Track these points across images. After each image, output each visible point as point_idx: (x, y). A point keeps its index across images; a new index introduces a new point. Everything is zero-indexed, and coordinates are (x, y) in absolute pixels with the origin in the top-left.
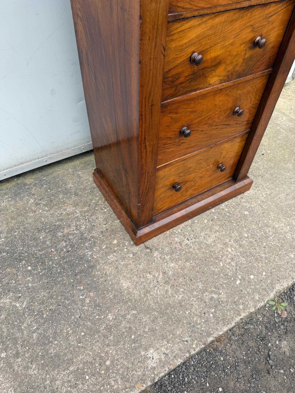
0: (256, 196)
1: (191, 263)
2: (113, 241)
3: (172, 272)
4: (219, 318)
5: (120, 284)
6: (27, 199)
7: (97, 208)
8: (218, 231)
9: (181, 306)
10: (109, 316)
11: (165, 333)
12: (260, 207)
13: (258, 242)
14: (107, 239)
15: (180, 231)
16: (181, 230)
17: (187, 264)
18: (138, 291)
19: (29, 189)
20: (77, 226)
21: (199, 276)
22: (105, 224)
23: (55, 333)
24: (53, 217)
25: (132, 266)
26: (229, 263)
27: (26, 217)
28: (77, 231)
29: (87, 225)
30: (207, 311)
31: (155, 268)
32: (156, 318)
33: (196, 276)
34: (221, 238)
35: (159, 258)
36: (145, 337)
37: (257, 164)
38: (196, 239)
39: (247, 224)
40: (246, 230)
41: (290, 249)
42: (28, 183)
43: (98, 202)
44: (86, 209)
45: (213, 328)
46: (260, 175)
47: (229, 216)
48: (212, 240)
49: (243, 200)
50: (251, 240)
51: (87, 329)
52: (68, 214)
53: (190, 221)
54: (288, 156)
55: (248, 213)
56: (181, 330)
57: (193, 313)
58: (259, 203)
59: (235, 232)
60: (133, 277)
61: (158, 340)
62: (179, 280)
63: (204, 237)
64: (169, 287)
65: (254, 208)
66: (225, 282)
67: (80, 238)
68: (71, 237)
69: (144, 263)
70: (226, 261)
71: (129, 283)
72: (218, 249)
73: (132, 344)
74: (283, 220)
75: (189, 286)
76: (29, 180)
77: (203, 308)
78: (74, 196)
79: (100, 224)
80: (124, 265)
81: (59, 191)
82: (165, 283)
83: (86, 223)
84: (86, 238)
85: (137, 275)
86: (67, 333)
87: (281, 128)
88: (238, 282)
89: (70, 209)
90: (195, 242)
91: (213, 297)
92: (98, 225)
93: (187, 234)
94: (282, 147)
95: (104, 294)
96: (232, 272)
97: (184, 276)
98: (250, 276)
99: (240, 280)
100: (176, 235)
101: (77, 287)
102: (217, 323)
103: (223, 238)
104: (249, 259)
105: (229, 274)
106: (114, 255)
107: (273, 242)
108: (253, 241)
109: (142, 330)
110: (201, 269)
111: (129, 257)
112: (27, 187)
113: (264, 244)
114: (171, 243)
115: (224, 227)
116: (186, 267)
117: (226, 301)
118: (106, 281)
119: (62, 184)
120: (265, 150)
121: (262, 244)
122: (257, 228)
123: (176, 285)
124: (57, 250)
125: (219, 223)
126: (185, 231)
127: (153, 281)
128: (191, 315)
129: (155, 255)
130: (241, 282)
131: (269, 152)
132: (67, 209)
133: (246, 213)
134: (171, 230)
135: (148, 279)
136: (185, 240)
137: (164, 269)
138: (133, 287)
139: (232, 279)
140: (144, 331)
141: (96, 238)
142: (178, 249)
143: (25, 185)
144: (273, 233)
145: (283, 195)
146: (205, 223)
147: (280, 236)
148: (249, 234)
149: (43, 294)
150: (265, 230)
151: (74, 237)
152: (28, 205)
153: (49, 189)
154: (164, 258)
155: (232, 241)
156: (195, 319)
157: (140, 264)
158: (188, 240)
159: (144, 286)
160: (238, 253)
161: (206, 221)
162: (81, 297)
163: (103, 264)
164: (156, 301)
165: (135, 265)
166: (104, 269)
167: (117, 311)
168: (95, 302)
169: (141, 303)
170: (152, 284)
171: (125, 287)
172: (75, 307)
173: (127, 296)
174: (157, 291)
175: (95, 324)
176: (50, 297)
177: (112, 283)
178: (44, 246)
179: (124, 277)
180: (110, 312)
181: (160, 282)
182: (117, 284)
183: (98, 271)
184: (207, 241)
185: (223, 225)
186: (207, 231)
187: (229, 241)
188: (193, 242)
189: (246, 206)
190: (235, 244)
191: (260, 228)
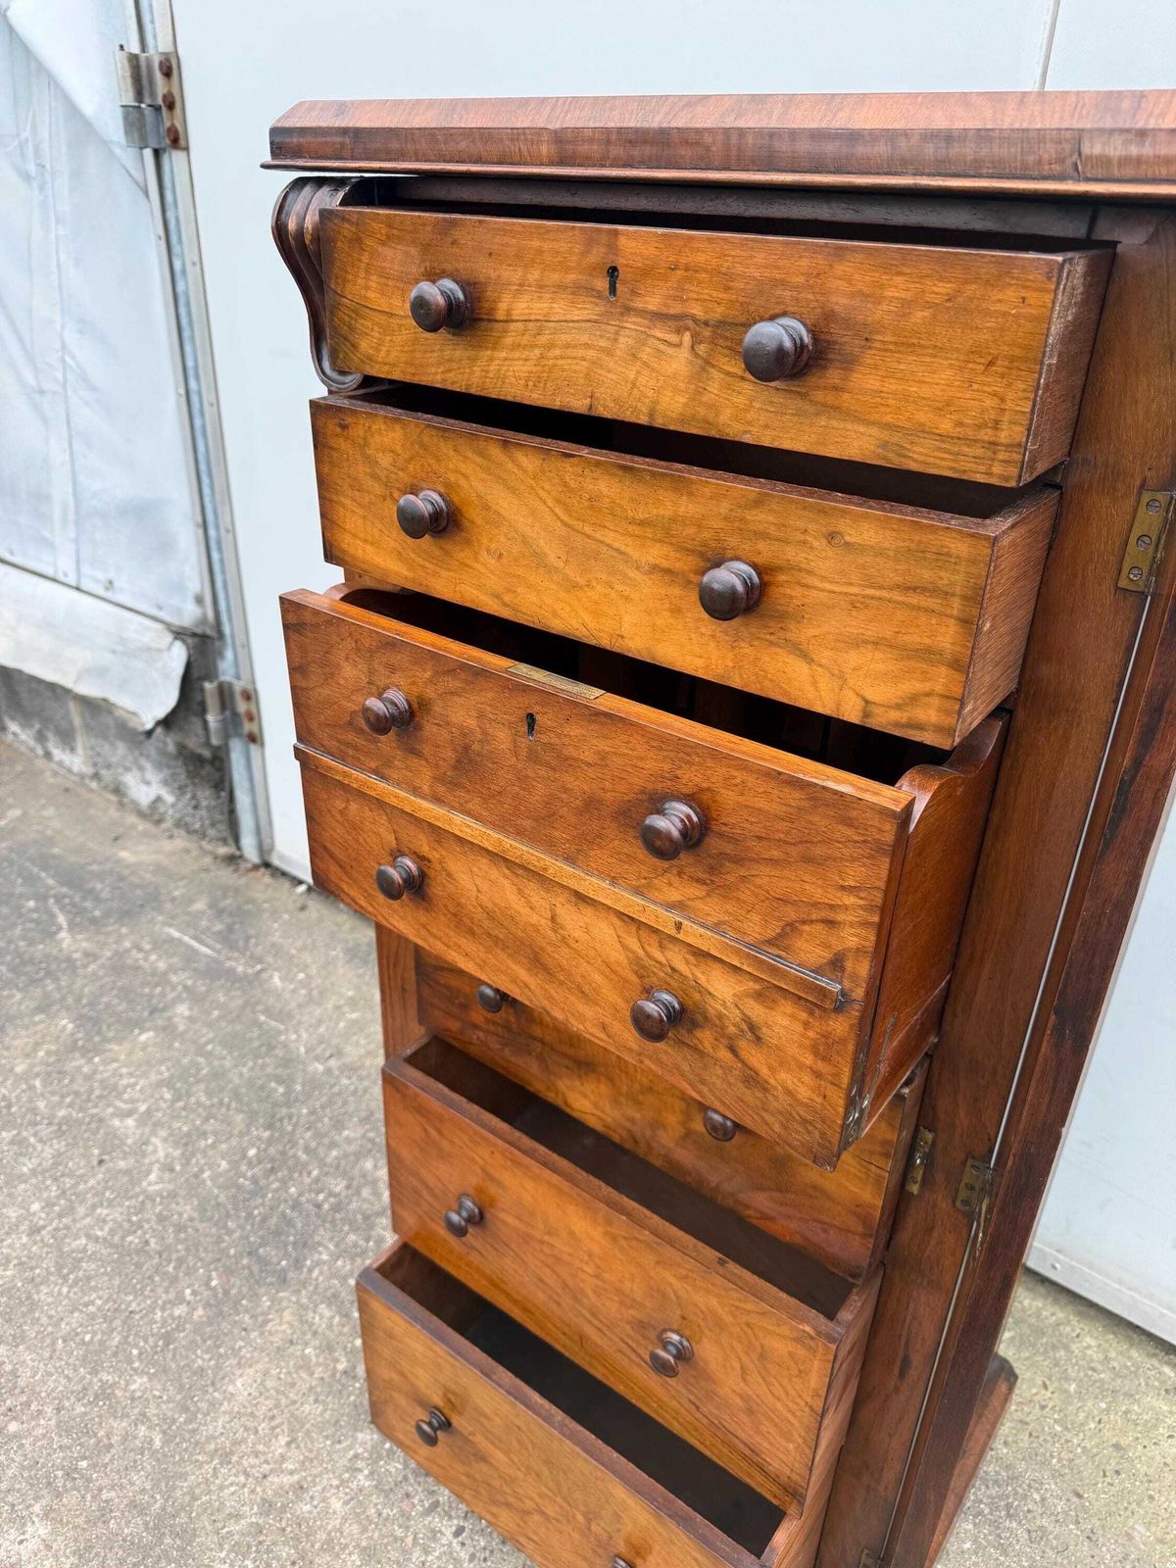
3: (310, 1512)
5: (238, 1373)
10: (139, 1381)
11: (97, 1554)
17: (353, 1558)
18: (224, 1427)
25: (304, 1381)
31: (311, 1451)
32: (142, 1510)
35: (352, 1453)
36: (83, 1497)
51: (102, 1343)
60: (267, 1398)
61: (76, 1540)
62: (285, 1543)
64: (254, 1520)
68: (366, 1192)
69: (325, 1410)
71: (246, 1393)
73: (63, 1468)
80: (304, 1357)
82: (263, 1499)
85: (277, 1406)
86: (86, 1305)
90: (458, 1563)
95: (204, 1341)
97: (303, 1558)
101: (216, 1269)
106: (332, 1317)
109: (105, 1482)
111: (336, 1361)
116: (338, 1556)
118: (245, 1330)
123: (264, 1541)
124: (317, 1180)
127: (266, 1462)
129: (360, 1436)
135: (268, 1444)
137: (314, 1481)
138: (236, 1409)
140: (100, 1490)
142: (405, 1505)
149: (187, 1210)
154: (360, 1470)
157: (316, 1401)
158: (459, 1532)
159: (244, 1441)
162: (188, 1292)
163: (297, 1302)
164: (197, 1491)
165: (311, 1388)
166: (280, 1311)
167: (157, 1393)
168: (177, 1329)
169: (186, 1450)
170: (253, 1461)
171: (231, 1389)
172: (160, 1290)
173: (203, 1405)
174: (232, 1484)
175: (115, 1354)
176: (180, 1228)
177: (240, 1348)
178: (321, 1151)
179: (266, 1373)
180: (151, 1377)
181: (266, 1483)
182: (239, 1364)
183: (273, 1300)
188: (451, 1553)
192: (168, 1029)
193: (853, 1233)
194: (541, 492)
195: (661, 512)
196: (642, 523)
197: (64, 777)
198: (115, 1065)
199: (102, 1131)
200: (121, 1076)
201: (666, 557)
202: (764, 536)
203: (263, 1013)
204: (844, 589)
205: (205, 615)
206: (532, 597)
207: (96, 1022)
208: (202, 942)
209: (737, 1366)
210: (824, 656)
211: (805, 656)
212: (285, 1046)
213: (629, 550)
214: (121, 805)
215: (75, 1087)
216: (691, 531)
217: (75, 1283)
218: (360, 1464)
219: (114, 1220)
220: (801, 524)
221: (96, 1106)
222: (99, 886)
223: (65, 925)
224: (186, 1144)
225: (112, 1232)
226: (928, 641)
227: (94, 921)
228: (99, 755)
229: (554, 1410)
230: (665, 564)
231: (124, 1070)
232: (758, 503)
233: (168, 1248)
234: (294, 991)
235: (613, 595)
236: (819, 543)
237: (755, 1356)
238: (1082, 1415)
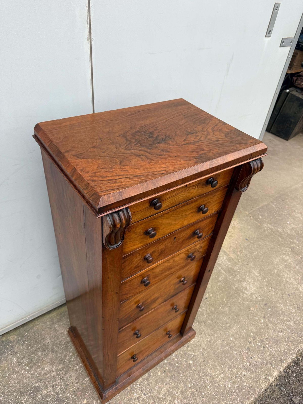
0: (199, 344)
2: (83, 401)
6: (11, 359)
7: (70, 366)
8: (168, 383)
12: (202, 355)
13: (198, 392)
14: (78, 399)
15: (138, 386)
16: (140, 385)
19: (12, 347)
20: (53, 387)
22: (77, 383)
24: (33, 378)
27: (10, 380)
28: (53, 392)
29: (62, 385)
37: (202, 309)
38: (151, 393)
39: (191, 374)
40: (190, 380)
41: (222, 398)
42: (12, 340)
43: (71, 358)
44: (61, 367)
46: (203, 321)
47: (178, 367)
48: (163, 393)
49: (189, 349)
50: (193, 390)
52: (46, 374)
53: (147, 375)
54: (226, 299)
58: (201, 351)
59: (182, 383)
63: (157, 390)
65: (197, 356)
67: (55, 399)
74: (219, 367)
76: (12, 337)
78: (51, 352)
79: (72, 383)
81: (38, 348)
83: (61, 382)
84: (61, 399)
87: (221, 268)
89: (47, 368)
90: (150, 396)
92: (71, 384)
93: (144, 388)
94: (221, 290)
100: (135, 390)
103: (172, 390)
107: (209, 391)
108: (194, 392)
112: (10, 345)
114: (131, 399)
115: (173, 378)
119: (41, 340)
120: (208, 293)
121: (202, 394)
122: (199, 377)
125: (169, 375)
126: (142, 386)
131: (211, 295)
132: (45, 367)
133: (191, 362)
134: (131, 385)
136: (143, 394)
141: (69, 398)
143: (9, 342)
144: (210, 382)
145: (219, 341)
146: (159, 376)
147: (215, 385)
148: (192, 384)
150: (204, 379)
151: (51, 399)
152: (11, 365)
153: (30, 345)
155: (179, 393)
158: (145, 394)
161: (160, 373)
184: (160, 395)
185: (173, 376)
186: (160, 384)
187: (177, 393)
188: (148, 397)
189: (191, 355)
190: (181, 395)
191: (201, 377)
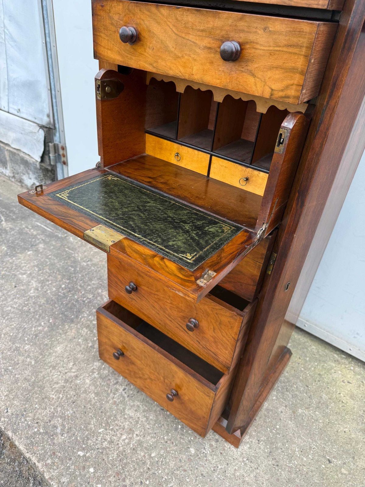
0: (231, 460)
1: (94, 398)
3: (80, 383)
4: (34, 438)
5: (58, 345)
8: (147, 419)
9: (43, 399)
10: (27, 346)
11: (14, 391)
12: (212, 469)
13: (147, 472)
17: (93, 395)
18: (54, 360)
21: (80, 409)
23: (12, 318)
25: (78, 348)
26: (104, 439)
30: (40, 425)
31: (80, 367)
32: (28, 381)
33: (79, 406)
34: (138, 425)
35: (92, 368)
36: (10, 376)
38: (128, 397)
39: (172, 453)
40: (162, 454)
45: (22, 434)
46: (277, 462)
47: (177, 429)
48: (132, 414)
49: (213, 443)
50: (148, 462)
51: (16, 336)
55: (193, 452)
56: (18, 404)
57: (36, 412)
58: (220, 467)
60: (67, 352)
61: (8, 388)
62: (72, 391)
63: (134, 405)
64: (62, 384)
65: (206, 460)
66: (78, 438)
68: (99, 298)
69: (85, 356)
70: (107, 435)
71: (60, 351)
72: (120, 424)
73: (4, 369)
75: (66, 401)
77: (44, 420)
80: (78, 342)
82: (66, 379)
86: (11, 325)
88: (81, 453)
90: (124, 397)
91: (57, 428)
95: (48, 337)
96: (93, 445)
97: (77, 395)
98: (92, 467)
99: (84, 456)
101: (51, 317)
102: (27, 438)
103: (140, 427)
104: (117, 463)
105: (90, 442)
106: (87, 332)
108: (147, 465)
109: (17, 373)
110: (89, 410)
111: (88, 343)
113: (146, 481)
115: (156, 425)
116: (88, 395)
117: (54, 443)
118: (60, 334)
121: (146, 480)
122: (172, 469)
123: (66, 390)
124: (83, 294)
125: (161, 418)
127: (67, 369)
128: (35, 410)
129: (95, 363)
130: (81, 457)
135: (67, 365)
137: (81, 375)
138: (57, 355)
139: (84, 446)
140: (15, 375)
142: (108, 382)
146: (154, 403)
148: (157, 459)
149: (43, 301)
150: (172, 480)
154: (95, 372)
155: (138, 438)
156: (30, 414)
157: (82, 354)
158: (124, 389)
159: (60, 363)
160: (122, 448)
162: (43, 323)
163: (77, 327)
164: (45, 376)
165: (80, 351)
166: (71, 329)
167: (33, 350)
168: (39, 333)
169: (42, 365)
170: (62, 369)
171: (56, 350)
172: (34, 323)
173: (47, 354)
174: (56, 375)
175: (20, 339)
176: (40, 306)
177: (59, 339)
178: (85, 287)
179: (67, 346)
180: (31, 346)
181: (67, 375)
182: (58, 343)
183: (69, 326)
184: (128, 409)
185: (160, 423)
186: (143, 407)
187: (137, 435)
188: (122, 395)
189: (204, 449)
190: (136, 443)
191: (173, 473)
192: (37, 251)
193: (250, 285)
194: (168, 23)
195: (209, 26)
196: (202, 31)
197: (3, 177)
198: (20, 260)
199: (16, 278)
200: (22, 263)
201: (209, 43)
202: (242, 31)
203: (67, 248)
204: (267, 48)
205: (50, 121)
206: (163, 63)
207: (14, 248)
208: (47, 227)
209: (212, 327)
210: (259, 74)
211: (254, 75)
212: (74, 257)
213: (197, 42)
214: (22, 186)
215: (7, 266)
216: (218, 32)
217: (8, 319)
218: (95, 371)
219: (20, 303)
220: (255, 25)
221: (14, 271)
222: (15, 209)
223: (4, 220)
224: (42, 283)
225: (19, 306)
226: (293, 65)
227: (13, 219)
228: (15, 169)
229: (156, 345)
230: (209, 45)
231: (23, 262)
232: (241, 19)
233: (36, 311)
234: (77, 243)
235: (191, 59)
236: (261, 32)
237: (218, 323)
238: (310, 366)
